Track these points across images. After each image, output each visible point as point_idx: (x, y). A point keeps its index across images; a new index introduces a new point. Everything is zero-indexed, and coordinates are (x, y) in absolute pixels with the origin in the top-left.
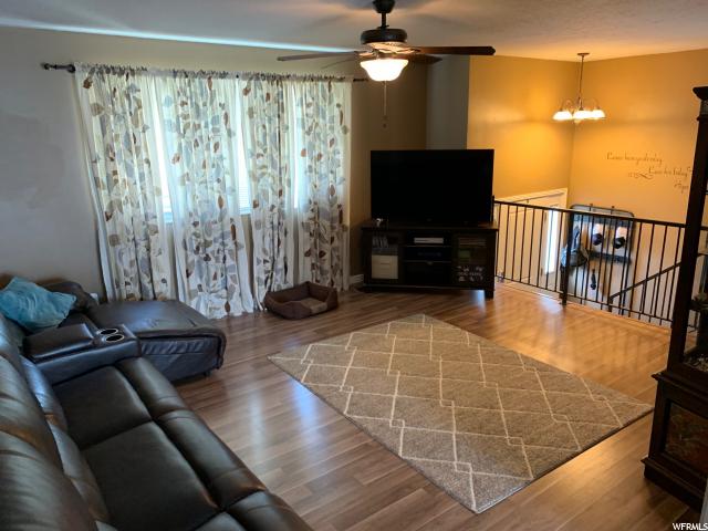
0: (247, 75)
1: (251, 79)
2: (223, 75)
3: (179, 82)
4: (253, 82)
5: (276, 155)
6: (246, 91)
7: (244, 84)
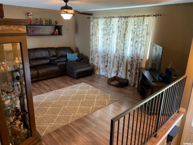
0: (119, 17)
1: (120, 18)
2: (114, 17)
3: (105, 19)
4: (120, 19)
5: (123, 39)
6: (119, 21)
7: (118, 19)
